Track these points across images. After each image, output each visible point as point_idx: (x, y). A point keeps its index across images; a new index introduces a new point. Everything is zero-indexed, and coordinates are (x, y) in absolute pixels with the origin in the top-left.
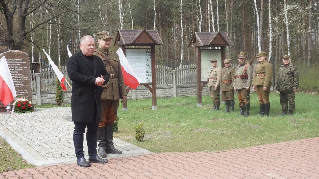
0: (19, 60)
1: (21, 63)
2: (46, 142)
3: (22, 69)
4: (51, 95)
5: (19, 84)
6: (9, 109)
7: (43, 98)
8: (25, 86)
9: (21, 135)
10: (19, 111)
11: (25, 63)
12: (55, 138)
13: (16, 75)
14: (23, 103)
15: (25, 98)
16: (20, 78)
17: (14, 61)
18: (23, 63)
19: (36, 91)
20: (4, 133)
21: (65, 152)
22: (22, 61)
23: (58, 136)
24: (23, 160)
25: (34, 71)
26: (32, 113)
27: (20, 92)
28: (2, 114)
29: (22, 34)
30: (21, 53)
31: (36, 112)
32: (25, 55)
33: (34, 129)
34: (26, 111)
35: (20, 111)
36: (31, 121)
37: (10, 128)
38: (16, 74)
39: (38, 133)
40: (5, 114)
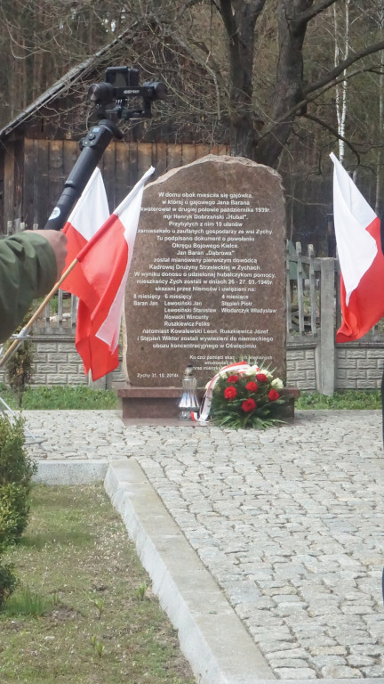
0: (241, 199)
1: (248, 210)
2: (296, 582)
3: (252, 235)
4: (377, 352)
5: (235, 300)
6: (188, 406)
7: (344, 363)
8: (261, 311)
9: (201, 530)
10: (228, 418)
11: (267, 210)
12: (344, 561)
13: (227, 264)
14: (248, 386)
15: (260, 362)
16: (242, 278)
17: (220, 203)
18: (260, 210)
19: (316, 335)
20: (137, 517)
21: (367, 640)
22: (254, 205)
23: (356, 555)
24: (177, 662)
25: (311, 247)
26: (283, 429)
27: (241, 335)
28: (160, 428)
29: (288, 95)
30: (250, 170)
31: (297, 428)
32: (267, 176)
33: (266, 507)
34: (258, 420)
35: (230, 420)
36: (265, 469)
37: (169, 496)
38: (226, 257)
39: (276, 531)
40: (172, 428)
